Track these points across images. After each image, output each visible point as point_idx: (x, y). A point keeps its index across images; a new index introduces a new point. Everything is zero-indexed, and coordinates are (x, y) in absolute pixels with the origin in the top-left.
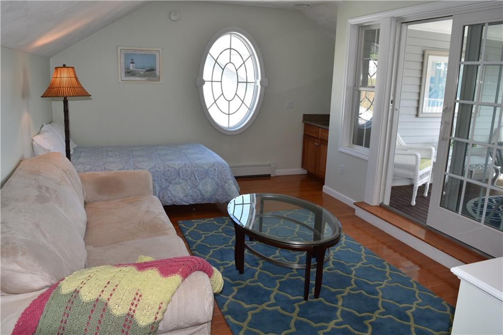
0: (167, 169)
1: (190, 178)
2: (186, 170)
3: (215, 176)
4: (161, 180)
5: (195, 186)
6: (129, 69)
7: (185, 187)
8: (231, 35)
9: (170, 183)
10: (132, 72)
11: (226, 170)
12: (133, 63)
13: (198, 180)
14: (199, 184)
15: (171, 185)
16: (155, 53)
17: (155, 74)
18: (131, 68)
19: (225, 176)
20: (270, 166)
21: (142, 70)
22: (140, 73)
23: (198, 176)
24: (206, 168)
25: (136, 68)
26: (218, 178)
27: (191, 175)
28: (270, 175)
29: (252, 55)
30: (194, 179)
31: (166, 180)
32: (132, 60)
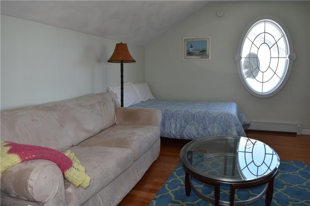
0: (186, 113)
1: (202, 122)
2: (199, 115)
3: (222, 122)
4: (181, 120)
5: (205, 128)
6: (189, 51)
7: (197, 128)
8: (265, 23)
9: (188, 123)
10: (191, 53)
11: (231, 118)
12: (192, 47)
13: (207, 123)
14: (208, 126)
15: (188, 125)
16: (206, 40)
17: (206, 54)
18: (191, 51)
19: (230, 123)
20: (297, 126)
21: (198, 51)
22: (196, 54)
23: (208, 121)
24: (215, 115)
25: (194, 50)
26: (224, 124)
27: (203, 120)
28: (296, 133)
29: (283, 36)
30: (205, 122)
31: (185, 121)
32: (191, 45)
